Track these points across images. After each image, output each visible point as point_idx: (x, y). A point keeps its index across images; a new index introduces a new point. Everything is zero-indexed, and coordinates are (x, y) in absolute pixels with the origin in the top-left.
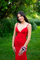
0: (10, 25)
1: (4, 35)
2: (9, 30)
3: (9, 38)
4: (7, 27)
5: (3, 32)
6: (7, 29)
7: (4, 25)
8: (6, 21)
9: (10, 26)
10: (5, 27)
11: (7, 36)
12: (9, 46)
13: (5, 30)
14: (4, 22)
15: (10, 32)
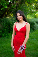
0: (10, 24)
1: (3, 35)
2: (9, 30)
3: (8, 38)
4: (7, 27)
5: (3, 32)
6: (6, 29)
7: (3, 25)
8: (5, 21)
9: (10, 26)
10: (4, 27)
11: (7, 37)
12: (8, 47)
13: (4, 30)
14: (4, 22)
15: (9, 32)
